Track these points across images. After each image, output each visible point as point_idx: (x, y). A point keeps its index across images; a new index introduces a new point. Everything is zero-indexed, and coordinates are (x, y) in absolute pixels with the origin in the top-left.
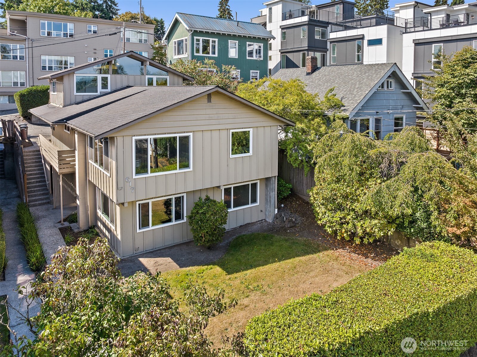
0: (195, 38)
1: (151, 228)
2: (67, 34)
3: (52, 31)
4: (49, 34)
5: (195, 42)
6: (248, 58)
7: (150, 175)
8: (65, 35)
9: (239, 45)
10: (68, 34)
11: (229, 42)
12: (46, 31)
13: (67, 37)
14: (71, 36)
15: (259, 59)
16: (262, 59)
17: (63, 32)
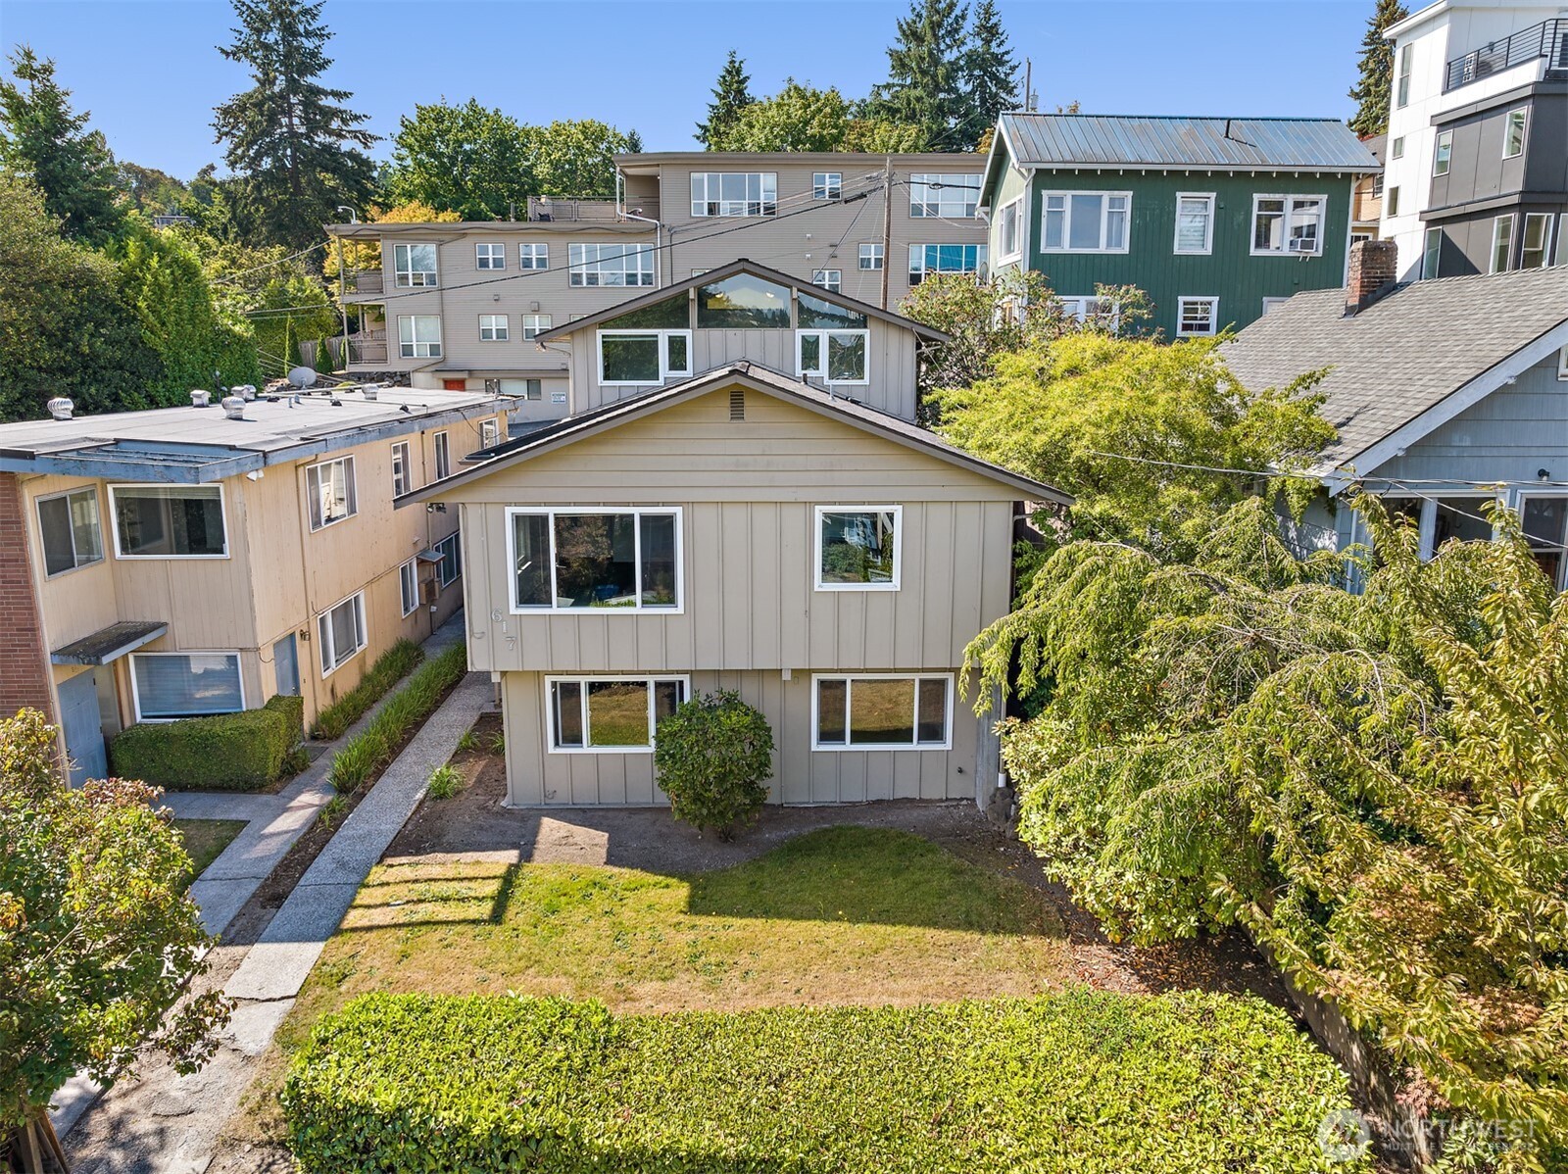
0: (1045, 193)
1: (586, 748)
2: (759, 204)
3: (721, 201)
4: (713, 209)
5: (1045, 208)
6: (1253, 252)
7: (554, 610)
8: (754, 208)
9: (1218, 208)
10: (762, 205)
11: (1179, 201)
12: (706, 202)
13: (759, 212)
14: (770, 210)
15: (1302, 255)
16: (1320, 254)
17: (747, 202)
